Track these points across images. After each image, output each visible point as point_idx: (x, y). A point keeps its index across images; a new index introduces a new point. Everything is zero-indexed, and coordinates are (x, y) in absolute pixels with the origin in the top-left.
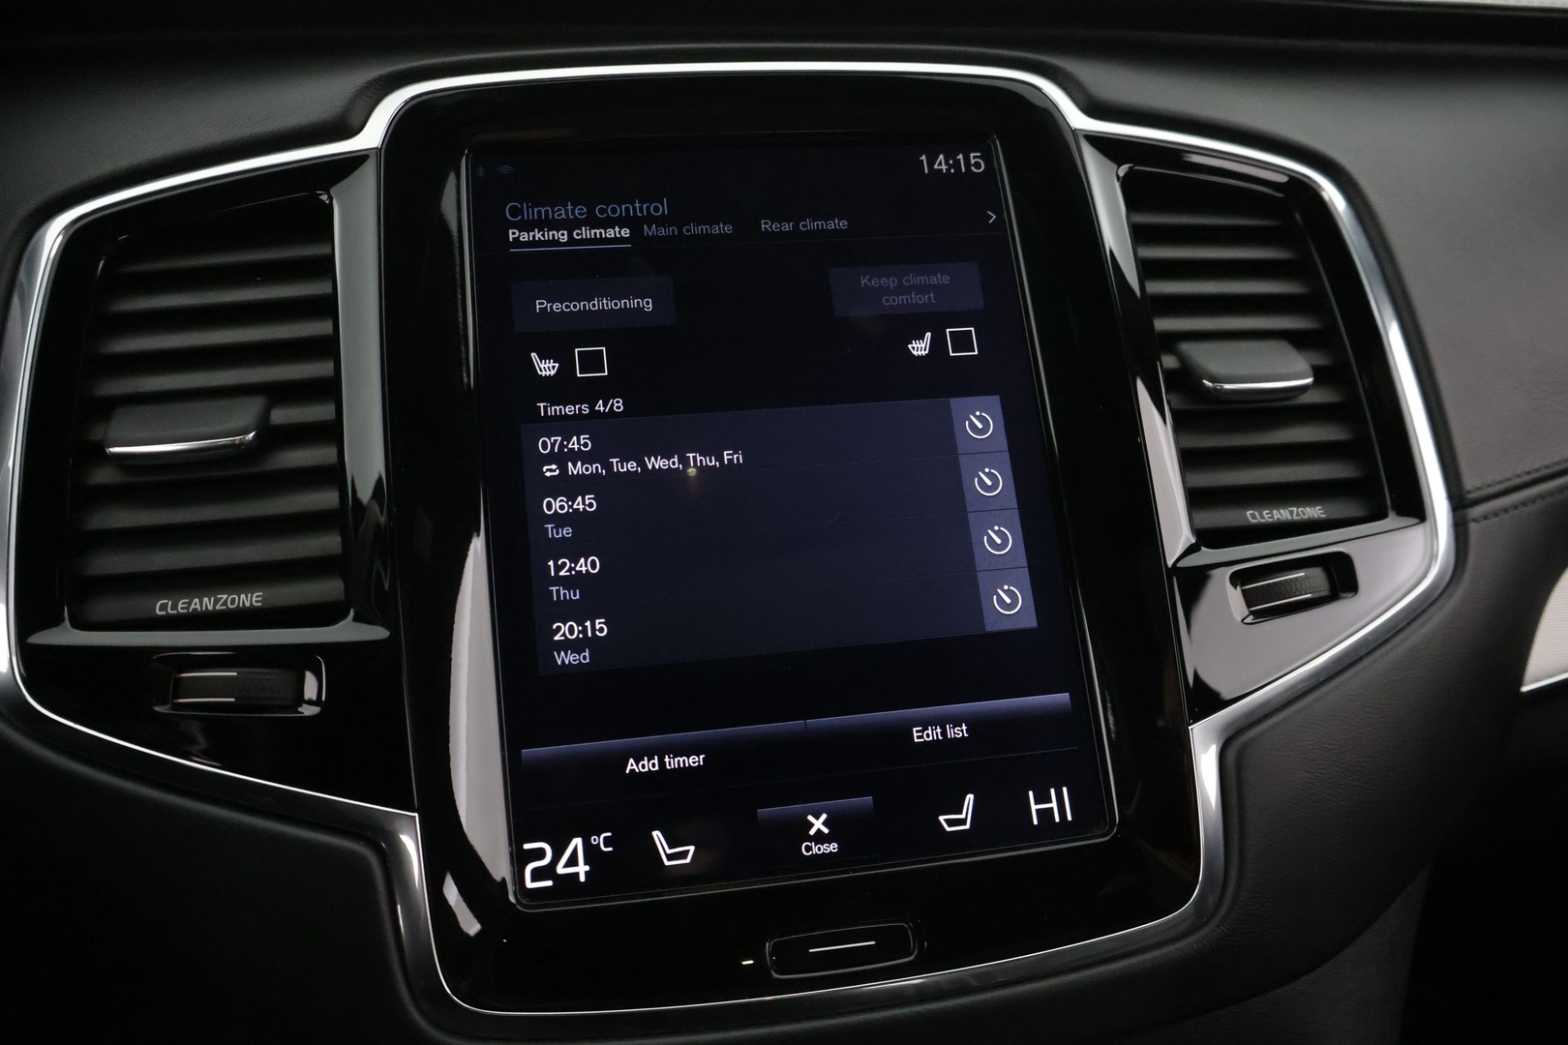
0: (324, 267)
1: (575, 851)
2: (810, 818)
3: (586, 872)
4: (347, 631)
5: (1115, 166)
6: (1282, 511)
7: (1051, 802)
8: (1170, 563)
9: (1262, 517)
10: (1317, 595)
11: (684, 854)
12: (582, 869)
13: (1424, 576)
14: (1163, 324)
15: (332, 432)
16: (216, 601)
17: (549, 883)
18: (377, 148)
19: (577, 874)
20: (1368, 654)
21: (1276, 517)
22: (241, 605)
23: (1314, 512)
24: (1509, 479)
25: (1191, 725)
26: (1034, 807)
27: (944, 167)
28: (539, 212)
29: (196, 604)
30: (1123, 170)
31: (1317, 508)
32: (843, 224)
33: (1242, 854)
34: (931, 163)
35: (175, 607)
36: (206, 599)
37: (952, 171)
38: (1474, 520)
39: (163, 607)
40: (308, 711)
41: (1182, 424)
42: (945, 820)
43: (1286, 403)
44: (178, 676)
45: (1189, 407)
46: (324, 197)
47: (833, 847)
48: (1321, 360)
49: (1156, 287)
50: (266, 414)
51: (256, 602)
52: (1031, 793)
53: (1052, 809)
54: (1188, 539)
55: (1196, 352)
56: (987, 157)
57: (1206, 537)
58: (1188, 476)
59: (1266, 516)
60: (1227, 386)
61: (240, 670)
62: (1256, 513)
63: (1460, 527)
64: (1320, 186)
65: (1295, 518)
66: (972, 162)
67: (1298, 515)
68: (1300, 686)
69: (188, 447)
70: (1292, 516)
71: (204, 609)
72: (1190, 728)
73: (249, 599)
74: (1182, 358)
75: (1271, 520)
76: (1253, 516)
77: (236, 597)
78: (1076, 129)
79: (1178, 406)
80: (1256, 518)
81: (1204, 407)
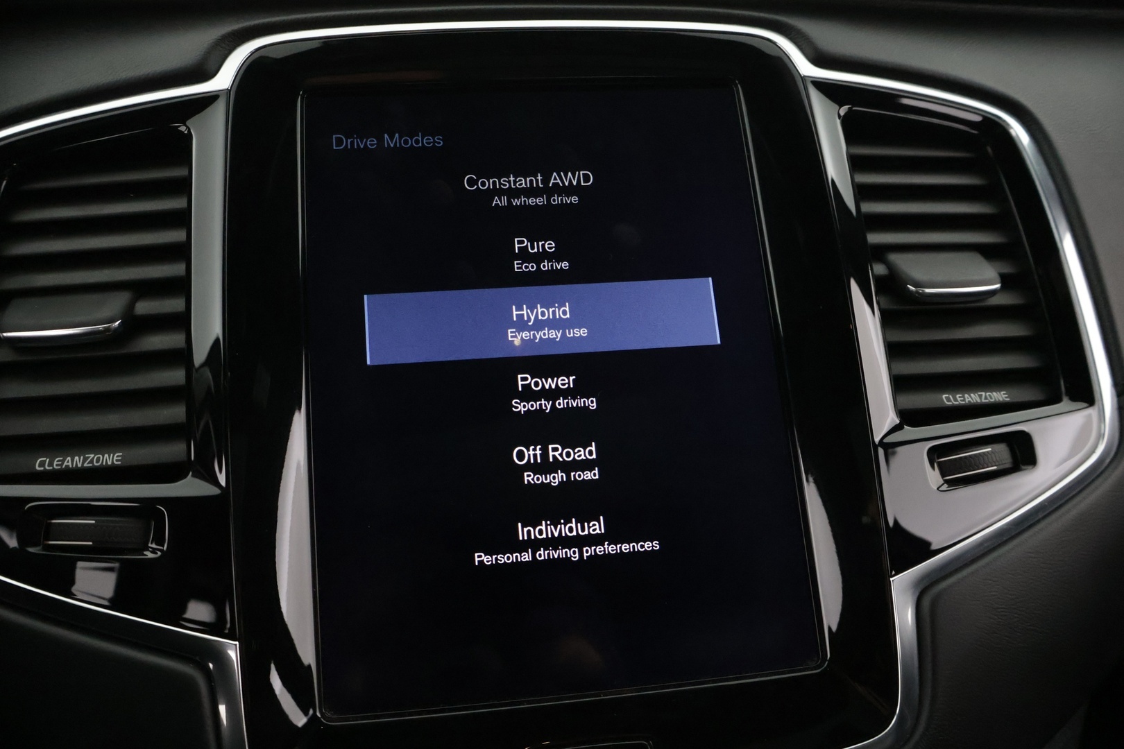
0: (182, 186)
4: (190, 487)
5: (837, 107)
6: (972, 395)
8: (877, 440)
9: (956, 400)
10: (1002, 467)
13: (1093, 452)
14: (874, 238)
15: (182, 321)
16: (85, 460)
18: (227, 89)
20: (1045, 517)
21: (967, 400)
22: (104, 464)
23: (999, 396)
25: (892, 576)
29: (68, 462)
30: (843, 110)
31: (1002, 393)
35: (51, 464)
36: (77, 458)
39: (42, 464)
40: (152, 554)
41: (888, 320)
43: (978, 304)
44: (49, 521)
45: (895, 307)
46: (183, 129)
48: (1007, 269)
49: (870, 207)
50: (131, 306)
51: (117, 461)
54: (893, 419)
55: (902, 261)
57: (909, 417)
58: (893, 366)
59: (959, 399)
60: (927, 291)
61: (98, 518)
62: (951, 396)
64: (1008, 124)
65: (983, 401)
67: (986, 398)
69: (82, 331)
70: (981, 399)
71: (74, 466)
72: (891, 579)
73: (111, 458)
74: (890, 266)
75: (964, 402)
76: (948, 399)
77: (101, 456)
78: (805, 76)
79: (883, 306)
80: (950, 401)
81: (907, 307)
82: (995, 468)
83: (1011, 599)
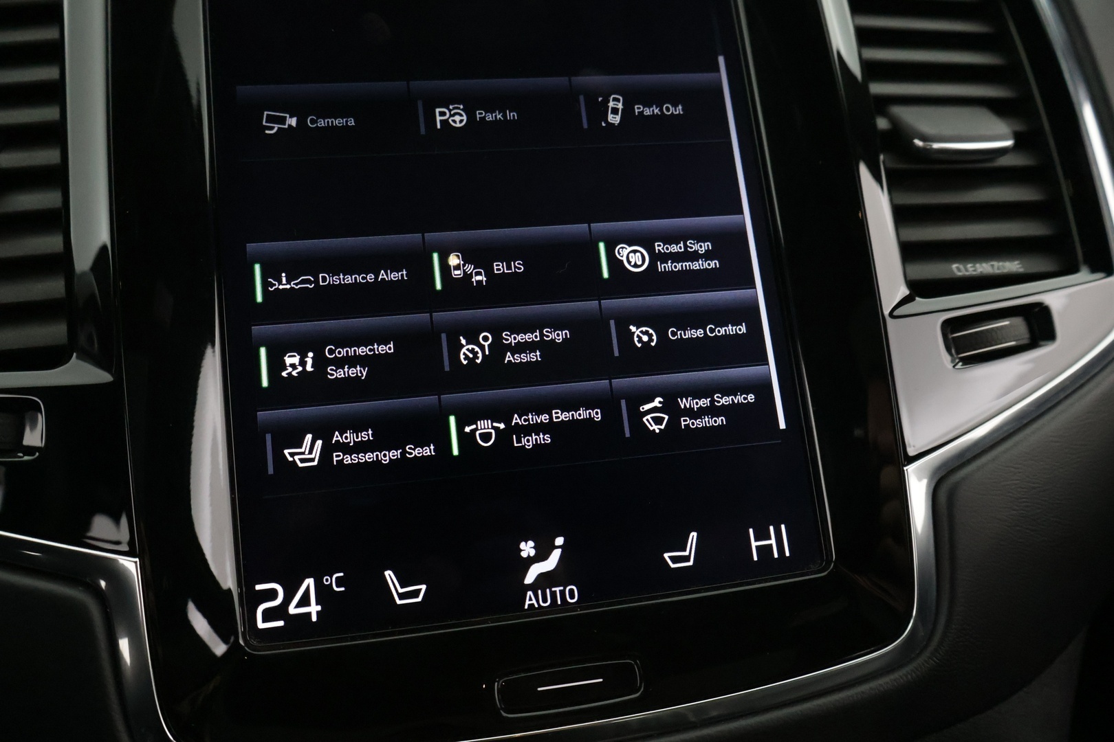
1: (308, 590)
3: (318, 612)
4: (70, 373)
6: (984, 265)
7: (770, 538)
9: (967, 270)
10: (1020, 342)
11: (415, 594)
12: (314, 609)
14: (877, 88)
17: (281, 623)
19: (309, 614)
20: (1066, 397)
21: (978, 271)
23: (1012, 266)
25: (906, 466)
26: (754, 544)
31: (1016, 262)
33: (952, 589)
41: (894, 183)
42: (670, 557)
43: (987, 164)
45: (900, 166)
48: (1020, 126)
49: (870, 53)
52: (751, 531)
53: (771, 545)
54: (903, 291)
55: (906, 115)
57: (919, 289)
58: (901, 231)
59: (970, 269)
60: (936, 146)
62: (961, 266)
65: (996, 271)
67: (998, 268)
68: (1005, 429)
70: (993, 269)
72: (905, 468)
74: (893, 120)
75: (974, 273)
76: (959, 269)
79: (891, 165)
80: (961, 271)
81: (913, 166)
82: (1014, 343)
83: (1034, 488)
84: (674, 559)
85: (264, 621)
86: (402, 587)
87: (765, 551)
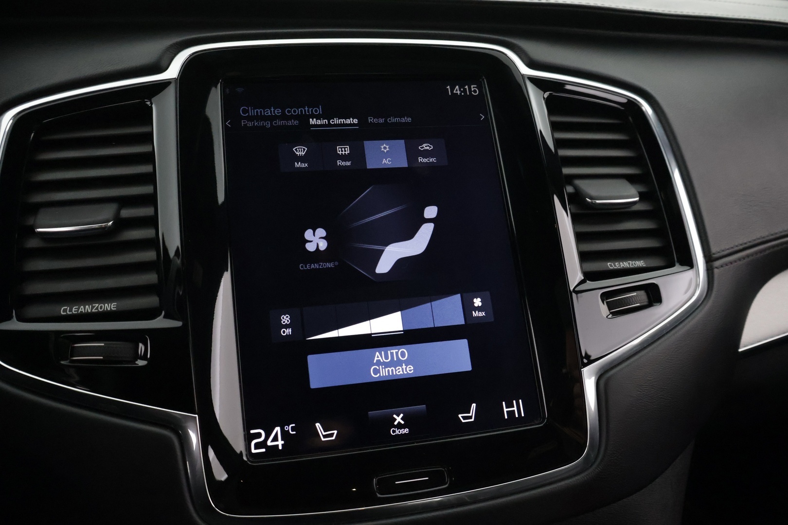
0: (148, 138)
1: (277, 434)
2: (395, 416)
3: (282, 444)
4: (160, 323)
5: (543, 93)
6: (624, 263)
7: (514, 407)
8: (572, 289)
9: (615, 266)
10: (642, 304)
11: (332, 435)
12: (280, 443)
13: (693, 295)
14: (566, 171)
15: (152, 222)
16: (93, 307)
17: (263, 450)
18: (175, 78)
19: (277, 446)
20: (667, 333)
21: (622, 266)
22: (105, 309)
23: (640, 263)
24: (732, 248)
25: (582, 368)
26: (505, 410)
27: (459, 92)
28: (257, 112)
29: (82, 309)
30: (546, 95)
31: (641, 262)
32: (409, 120)
33: (607, 432)
34: (452, 90)
35: (71, 310)
36: (87, 307)
37: (463, 94)
38: (716, 268)
39: (65, 310)
40: (141, 363)
41: (576, 219)
42: (462, 417)
43: (626, 210)
44: (73, 346)
45: (578, 212)
46: (148, 103)
47: (406, 431)
48: (642, 189)
49: (563, 153)
50: (118, 212)
51: (113, 308)
52: (504, 403)
53: (514, 410)
54: (580, 277)
55: (582, 184)
56: (480, 87)
57: (589, 276)
58: (580, 246)
59: (617, 265)
60: (598, 201)
61: (105, 342)
62: (612, 264)
63: (709, 270)
64: (641, 104)
65: (631, 266)
66: (473, 90)
67: (632, 265)
68: (634, 349)
69: (78, 229)
70: (629, 265)
71: (86, 311)
72: (582, 370)
73: (110, 306)
74: (576, 188)
75: (620, 267)
77: (103, 305)
78: (523, 74)
79: (573, 211)
80: (612, 267)
81: (586, 212)
82: (639, 304)
83: (650, 380)
84: (464, 418)
85: (255, 449)
86: (325, 432)
87: (511, 413)
